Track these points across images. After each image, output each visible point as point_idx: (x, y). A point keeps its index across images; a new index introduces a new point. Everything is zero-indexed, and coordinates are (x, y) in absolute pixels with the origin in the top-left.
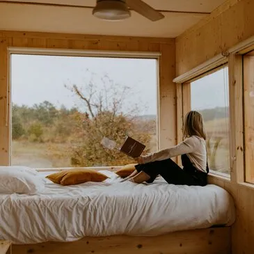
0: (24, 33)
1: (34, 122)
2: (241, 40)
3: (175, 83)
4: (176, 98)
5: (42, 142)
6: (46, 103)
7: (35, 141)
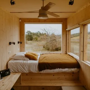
0: (28, 19)
1: (36, 36)
2: (83, 21)
3: (67, 31)
4: (67, 35)
5: (37, 41)
6: (39, 32)
7: (36, 41)
